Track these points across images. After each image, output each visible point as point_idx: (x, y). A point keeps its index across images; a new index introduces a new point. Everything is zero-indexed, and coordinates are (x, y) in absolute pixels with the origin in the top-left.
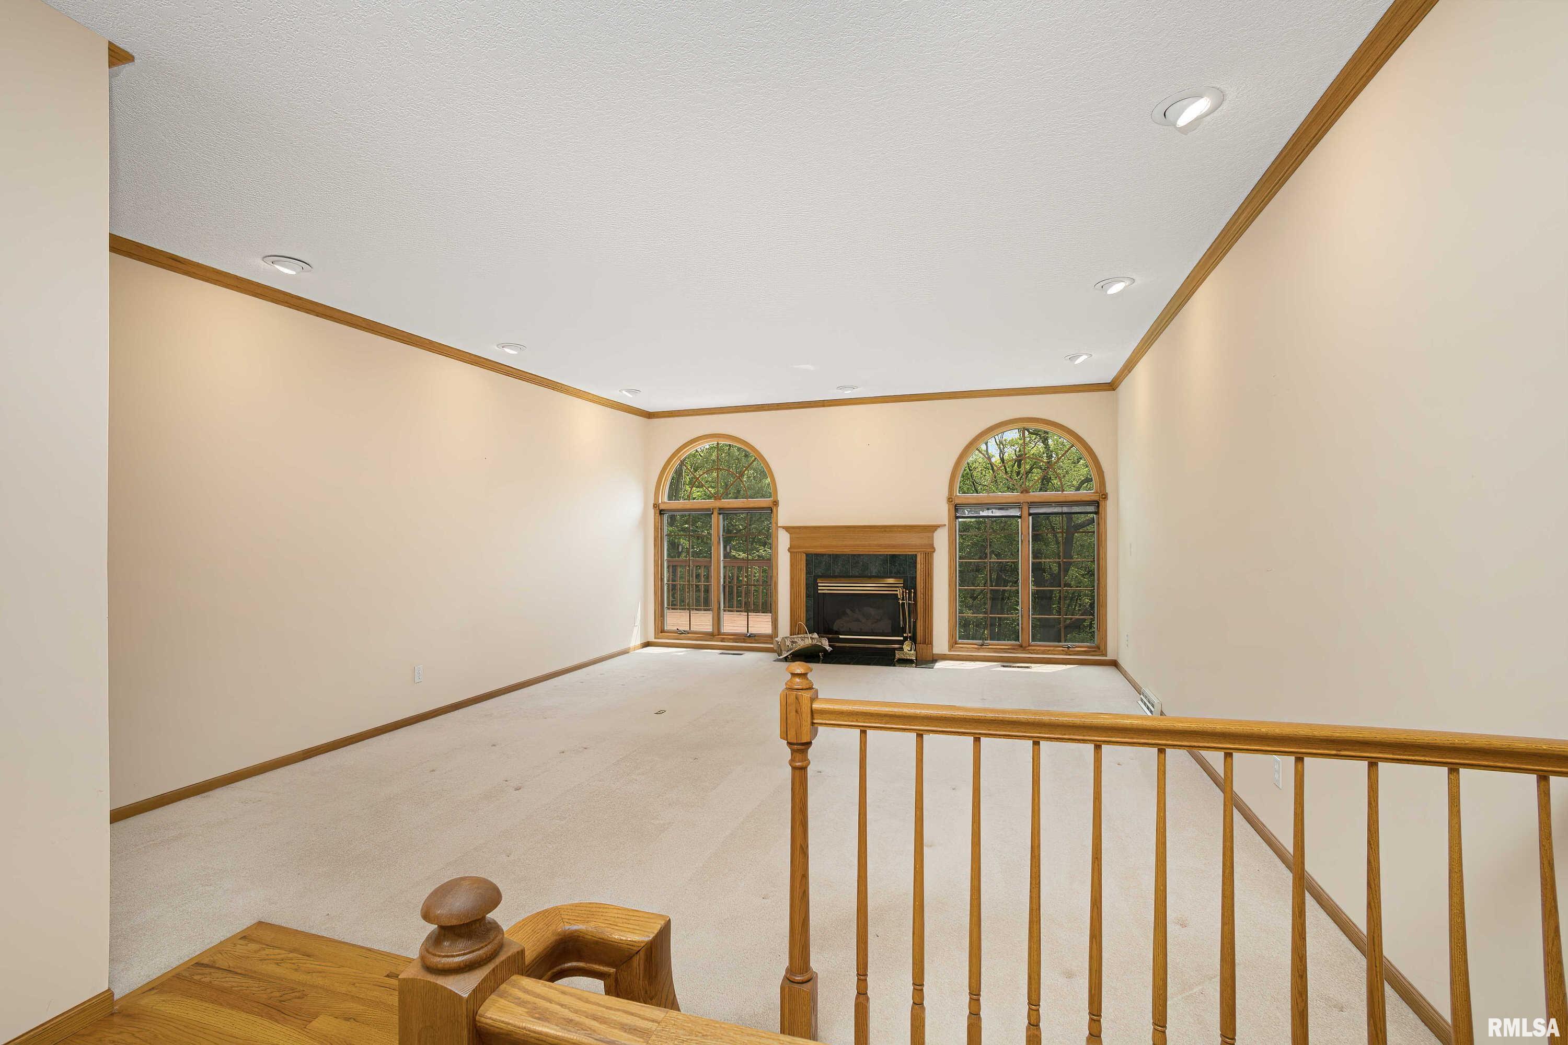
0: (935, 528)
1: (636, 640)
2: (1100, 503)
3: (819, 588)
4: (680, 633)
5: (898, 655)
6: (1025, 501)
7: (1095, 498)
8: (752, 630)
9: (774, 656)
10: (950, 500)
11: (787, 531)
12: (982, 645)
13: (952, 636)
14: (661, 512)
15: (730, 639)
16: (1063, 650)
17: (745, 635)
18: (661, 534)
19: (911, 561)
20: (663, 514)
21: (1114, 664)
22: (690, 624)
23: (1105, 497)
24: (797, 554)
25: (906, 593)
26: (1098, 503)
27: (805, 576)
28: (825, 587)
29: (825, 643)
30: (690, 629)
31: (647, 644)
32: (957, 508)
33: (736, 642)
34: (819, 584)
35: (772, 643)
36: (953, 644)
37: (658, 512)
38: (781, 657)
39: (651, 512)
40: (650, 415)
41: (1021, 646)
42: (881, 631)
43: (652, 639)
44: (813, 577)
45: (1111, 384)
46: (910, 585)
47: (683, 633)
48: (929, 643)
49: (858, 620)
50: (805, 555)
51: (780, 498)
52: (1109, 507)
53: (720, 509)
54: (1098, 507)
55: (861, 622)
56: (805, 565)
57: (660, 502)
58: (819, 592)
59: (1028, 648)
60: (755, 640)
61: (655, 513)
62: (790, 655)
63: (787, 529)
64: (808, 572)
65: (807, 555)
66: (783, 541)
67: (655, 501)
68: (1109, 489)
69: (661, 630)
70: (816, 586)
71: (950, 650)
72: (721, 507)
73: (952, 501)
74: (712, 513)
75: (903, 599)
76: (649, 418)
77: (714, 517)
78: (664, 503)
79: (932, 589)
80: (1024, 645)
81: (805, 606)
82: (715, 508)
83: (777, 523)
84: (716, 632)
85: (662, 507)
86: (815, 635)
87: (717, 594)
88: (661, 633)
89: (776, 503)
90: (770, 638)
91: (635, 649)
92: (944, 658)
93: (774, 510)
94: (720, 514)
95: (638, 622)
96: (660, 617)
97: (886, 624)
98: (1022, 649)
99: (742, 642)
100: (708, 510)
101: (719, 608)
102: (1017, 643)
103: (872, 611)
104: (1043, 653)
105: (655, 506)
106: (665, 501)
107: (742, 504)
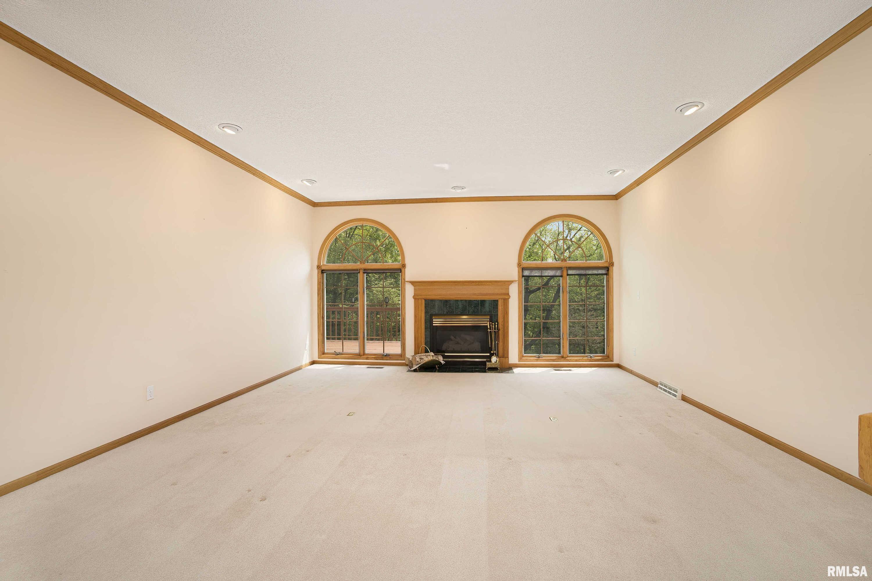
0: (511, 282)
1: (306, 360)
2: (610, 268)
3: (434, 322)
4: (336, 354)
5: (488, 365)
6: (565, 266)
7: (606, 265)
8: (387, 351)
9: (406, 368)
10: (519, 265)
11: (412, 284)
12: (539, 357)
13: (520, 352)
14: (323, 272)
15: (372, 357)
16: (588, 359)
17: (383, 355)
18: (322, 286)
19: (495, 303)
20: (324, 273)
21: (619, 366)
22: (343, 348)
23: (612, 264)
24: (419, 300)
25: (492, 325)
26: (608, 268)
27: (424, 314)
28: (437, 322)
29: (441, 359)
30: (343, 351)
31: (313, 363)
32: (523, 269)
33: (376, 360)
34: (434, 320)
35: (404, 360)
36: (521, 358)
37: (321, 271)
38: (412, 369)
39: (316, 272)
40: (315, 205)
41: (563, 357)
42: (475, 350)
43: (316, 359)
44: (429, 315)
45: (616, 196)
46: (494, 319)
47: (338, 355)
48: (507, 357)
49: (458, 343)
50: (423, 301)
51: (407, 262)
52: (615, 271)
53: (365, 270)
54: (608, 270)
55: (460, 344)
56: (424, 307)
57: (322, 264)
58: (434, 325)
59: (567, 358)
60: (390, 358)
61: (318, 272)
62: (418, 367)
63: (413, 283)
64: (426, 312)
65: (425, 300)
66: (409, 291)
67: (318, 263)
68: (615, 260)
69: (322, 353)
70: (431, 322)
71: (519, 361)
72: (365, 268)
73: (520, 266)
74: (359, 273)
75: (490, 329)
76: (314, 206)
77: (360, 276)
78: (324, 265)
79: (508, 322)
80: (564, 356)
81: (424, 335)
82: (361, 269)
83: (404, 279)
84: (362, 353)
85: (323, 268)
86: (432, 354)
87: (363, 328)
88: (323, 354)
89: (404, 266)
90: (402, 356)
91: (306, 365)
92: (517, 366)
93: (403, 270)
94: (364, 273)
95: (307, 347)
96: (321, 344)
97: (477, 345)
98: (563, 359)
99: (380, 360)
100: (357, 270)
101: (364, 337)
102: (560, 355)
103: (468, 337)
104: (576, 361)
105: (318, 267)
106: (325, 264)
107: (380, 266)
